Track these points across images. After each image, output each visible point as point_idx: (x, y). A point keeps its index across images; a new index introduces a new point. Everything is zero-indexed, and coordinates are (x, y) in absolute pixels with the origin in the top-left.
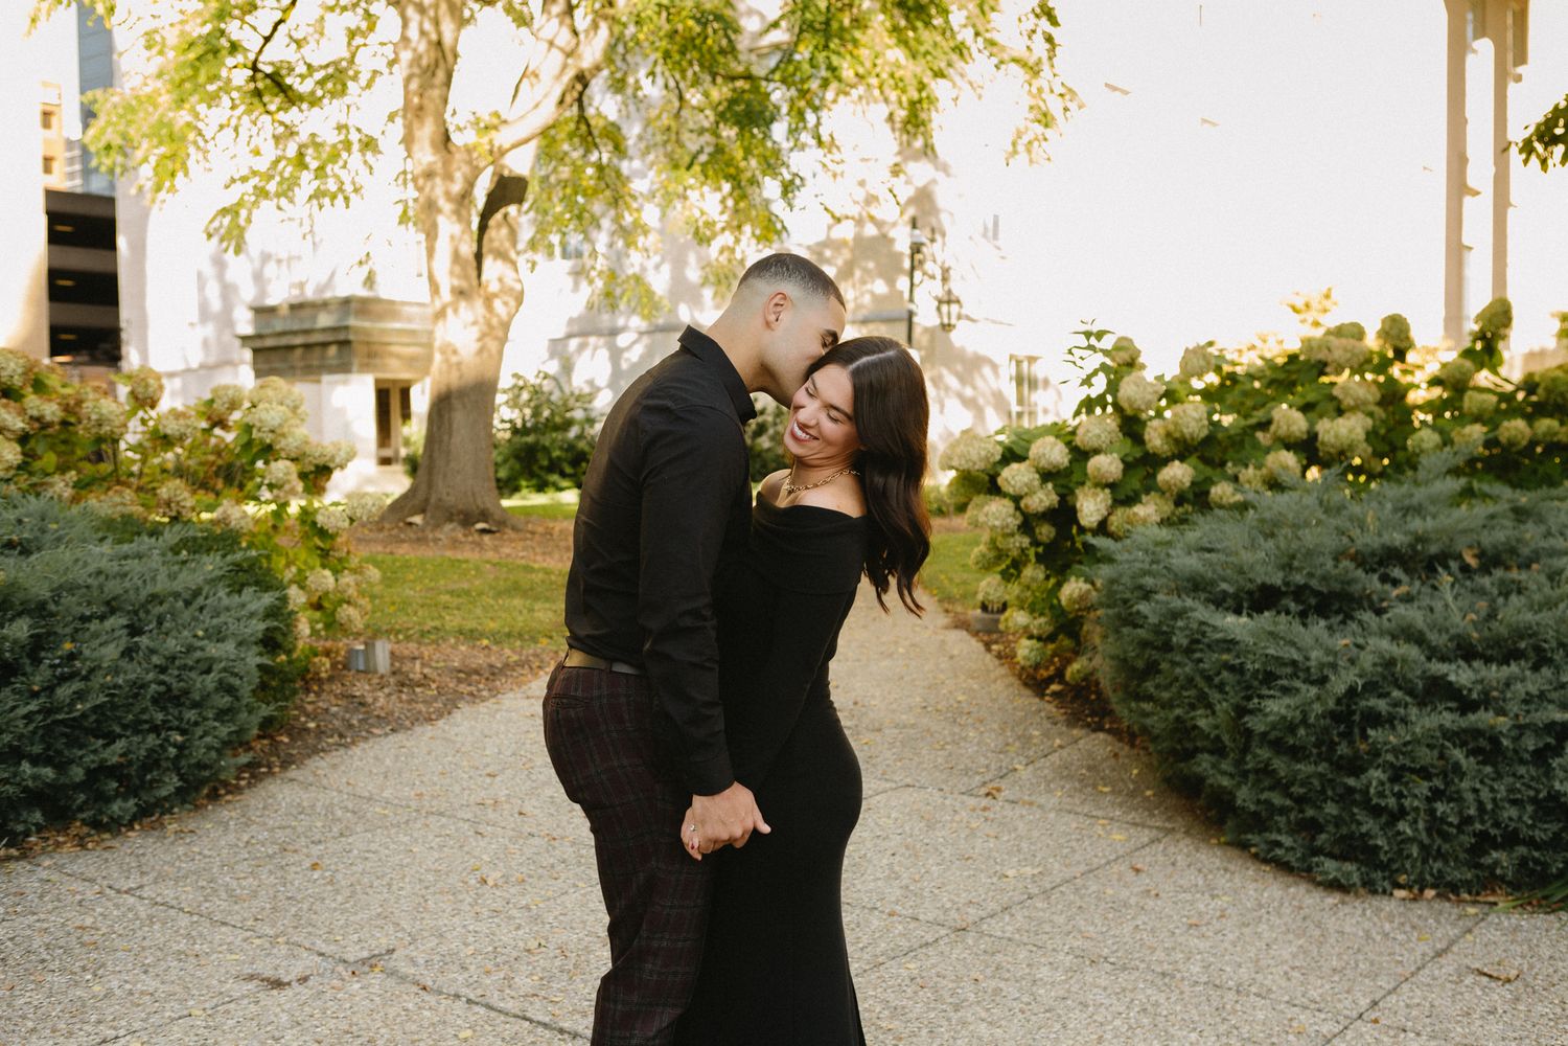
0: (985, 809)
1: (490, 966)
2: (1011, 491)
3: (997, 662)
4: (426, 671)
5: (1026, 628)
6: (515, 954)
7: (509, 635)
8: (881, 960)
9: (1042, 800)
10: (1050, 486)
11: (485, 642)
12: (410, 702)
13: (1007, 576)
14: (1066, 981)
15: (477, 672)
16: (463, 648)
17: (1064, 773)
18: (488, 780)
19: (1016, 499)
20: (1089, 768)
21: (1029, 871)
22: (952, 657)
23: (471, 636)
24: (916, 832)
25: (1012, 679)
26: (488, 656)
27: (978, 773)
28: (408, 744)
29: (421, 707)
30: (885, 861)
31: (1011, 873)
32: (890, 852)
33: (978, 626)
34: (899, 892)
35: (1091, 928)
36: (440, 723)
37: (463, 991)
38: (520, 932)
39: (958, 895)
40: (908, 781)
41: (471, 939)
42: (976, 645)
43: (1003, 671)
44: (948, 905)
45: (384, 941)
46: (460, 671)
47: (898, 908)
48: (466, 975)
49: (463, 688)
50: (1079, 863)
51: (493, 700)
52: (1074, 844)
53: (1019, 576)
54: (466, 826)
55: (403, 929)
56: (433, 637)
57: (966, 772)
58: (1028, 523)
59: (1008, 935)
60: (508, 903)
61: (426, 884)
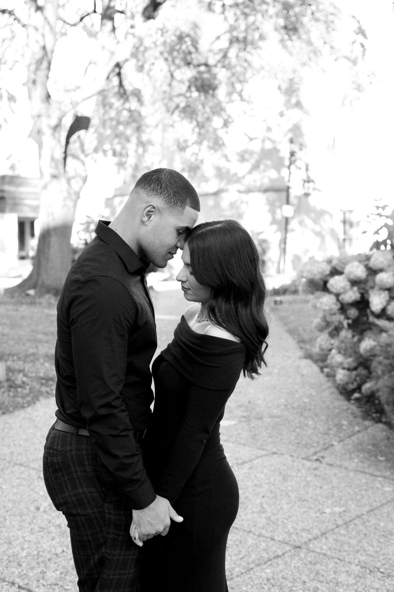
0: (315, 469)
1: (34, 564)
2: (334, 290)
3: (326, 379)
4: (24, 379)
5: (341, 364)
6: (49, 556)
8: (252, 566)
9: (346, 464)
10: (355, 288)
12: (15, 396)
13: (331, 335)
14: (355, 584)
17: (359, 448)
20: (374, 445)
21: (337, 509)
22: (302, 375)
24: (277, 483)
25: (334, 390)
27: (312, 446)
28: (10, 421)
29: (20, 400)
30: (258, 501)
31: (328, 511)
32: (261, 495)
33: (317, 357)
34: (264, 521)
35: (371, 549)
36: (29, 409)
37: (17, 580)
38: (54, 542)
39: (297, 524)
40: (275, 450)
41: (26, 546)
42: (315, 368)
43: (329, 384)
44: (292, 530)
47: (263, 532)
48: (20, 570)
50: (365, 505)
52: (363, 492)
53: (338, 335)
56: (32, 358)
57: (306, 446)
58: (343, 308)
59: (324, 552)
60: (50, 522)
61: (7, 509)
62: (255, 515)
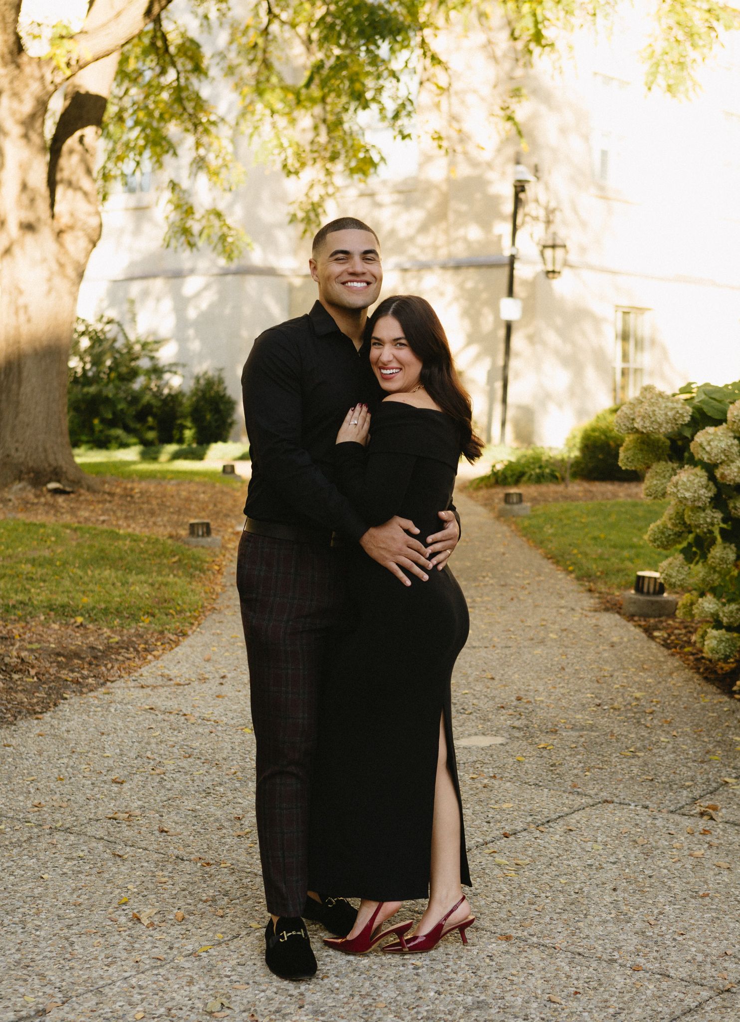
0: (705, 832)
2: (706, 458)
3: (666, 652)
4: (23, 654)
5: (715, 616)
7: (106, 612)
11: (80, 620)
13: (689, 556)
15: (77, 655)
16: (56, 626)
18: (115, 788)
19: (710, 468)
22: (612, 645)
23: (64, 612)
24: (633, 860)
25: (689, 673)
26: (85, 636)
27: (683, 787)
28: (14, 742)
29: (20, 696)
30: (608, 899)
33: (632, 609)
34: (635, 940)
36: (47, 716)
38: (195, 989)
39: (708, 944)
40: (604, 795)
41: (137, 998)
42: (633, 632)
43: (675, 662)
44: (700, 958)
45: (30, 998)
46: (59, 654)
47: (641, 961)
49: (64, 674)
51: (102, 690)
53: (704, 556)
54: (101, 846)
55: (50, 983)
56: (19, 613)
57: (670, 785)
58: (722, 496)
60: (171, 948)
61: (68, 922)
62: (611, 927)
